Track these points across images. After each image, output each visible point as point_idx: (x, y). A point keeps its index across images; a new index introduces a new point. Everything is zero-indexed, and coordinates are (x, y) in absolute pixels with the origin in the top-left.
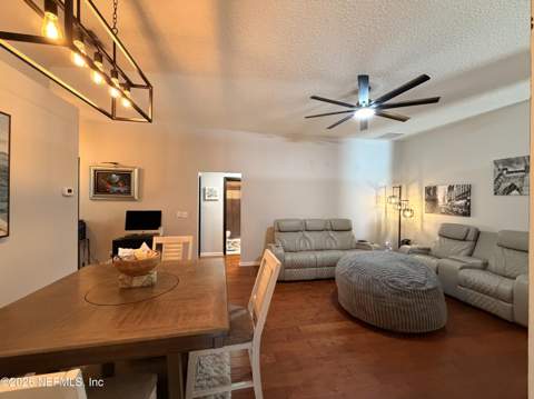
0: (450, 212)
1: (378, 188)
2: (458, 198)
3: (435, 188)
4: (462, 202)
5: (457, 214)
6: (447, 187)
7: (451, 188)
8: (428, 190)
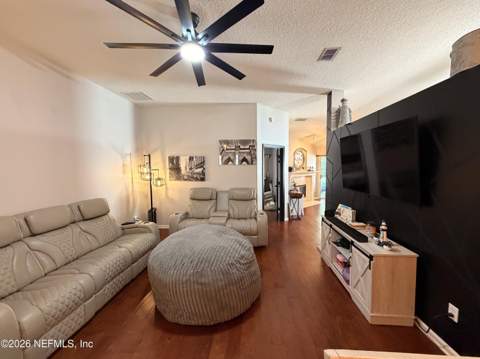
0: (191, 178)
1: (123, 156)
2: (197, 167)
3: (178, 158)
4: (200, 170)
5: (197, 179)
6: (188, 158)
7: (191, 159)
8: (171, 160)
